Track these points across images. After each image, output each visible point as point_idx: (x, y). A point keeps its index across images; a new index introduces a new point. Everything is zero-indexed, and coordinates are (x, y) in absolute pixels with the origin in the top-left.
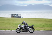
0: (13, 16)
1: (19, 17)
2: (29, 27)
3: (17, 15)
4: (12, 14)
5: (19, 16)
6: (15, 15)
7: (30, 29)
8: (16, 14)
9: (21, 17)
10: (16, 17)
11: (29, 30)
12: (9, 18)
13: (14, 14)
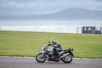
0: (85, 31)
1: (98, 33)
2: (63, 52)
3: (94, 28)
4: (84, 28)
5: (97, 31)
6: (90, 29)
7: (65, 55)
8: (91, 27)
9: (101, 33)
10: (91, 33)
11: (62, 56)
12: (77, 34)
13: (87, 28)
